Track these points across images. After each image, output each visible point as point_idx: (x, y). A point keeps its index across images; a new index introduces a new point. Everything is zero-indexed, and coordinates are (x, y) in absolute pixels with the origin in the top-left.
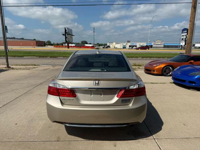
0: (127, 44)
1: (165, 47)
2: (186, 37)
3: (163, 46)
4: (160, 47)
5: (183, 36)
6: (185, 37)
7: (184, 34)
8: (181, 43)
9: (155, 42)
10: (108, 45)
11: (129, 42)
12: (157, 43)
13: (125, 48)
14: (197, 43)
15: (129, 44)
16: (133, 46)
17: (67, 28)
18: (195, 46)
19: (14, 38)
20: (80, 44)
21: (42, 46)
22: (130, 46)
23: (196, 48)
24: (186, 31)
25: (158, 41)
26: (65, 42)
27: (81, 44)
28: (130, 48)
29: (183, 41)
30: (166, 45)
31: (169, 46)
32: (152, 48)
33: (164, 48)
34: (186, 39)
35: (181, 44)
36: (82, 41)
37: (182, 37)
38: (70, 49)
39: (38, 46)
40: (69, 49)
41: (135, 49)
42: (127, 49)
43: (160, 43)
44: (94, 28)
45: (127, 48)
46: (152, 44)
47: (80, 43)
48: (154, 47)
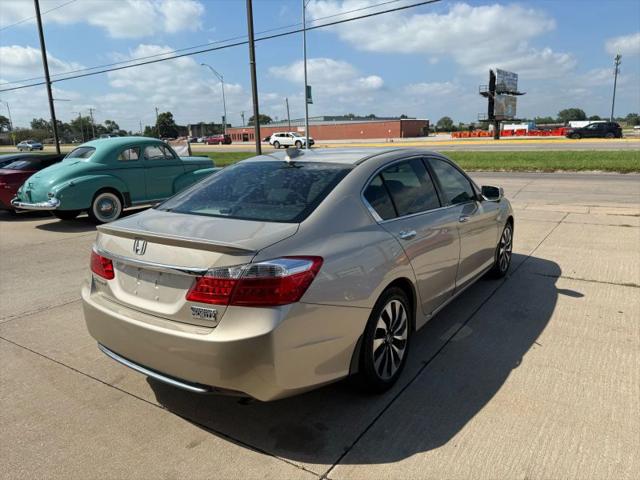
17: (499, 71)
19: (351, 117)
20: (553, 122)
21: (418, 136)
26: (487, 118)
27: (559, 121)
36: (562, 110)
38: (504, 141)
39: (406, 136)
40: (497, 142)
44: (618, 58)
47: (555, 118)
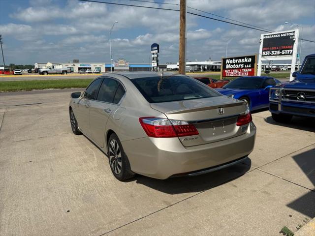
0: (74, 65)
1: (131, 69)
2: (158, 56)
3: (128, 68)
4: (125, 70)
5: (153, 54)
6: (156, 56)
7: (154, 52)
8: (153, 64)
9: (116, 62)
10: (36, 66)
11: (76, 61)
12: (119, 65)
13: (73, 71)
14: (168, 63)
15: (78, 66)
16: (86, 69)
18: (167, 68)
22: (80, 69)
23: (168, 70)
24: (156, 48)
25: (121, 61)
28: (81, 72)
29: (154, 61)
30: (132, 66)
31: (137, 68)
32: (114, 72)
33: (130, 71)
34: (157, 58)
35: (153, 66)
37: (153, 56)
41: (89, 72)
42: (76, 73)
43: (124, 65)
45: (74, 71)
46: (113, 65)
48: (116, 70)
